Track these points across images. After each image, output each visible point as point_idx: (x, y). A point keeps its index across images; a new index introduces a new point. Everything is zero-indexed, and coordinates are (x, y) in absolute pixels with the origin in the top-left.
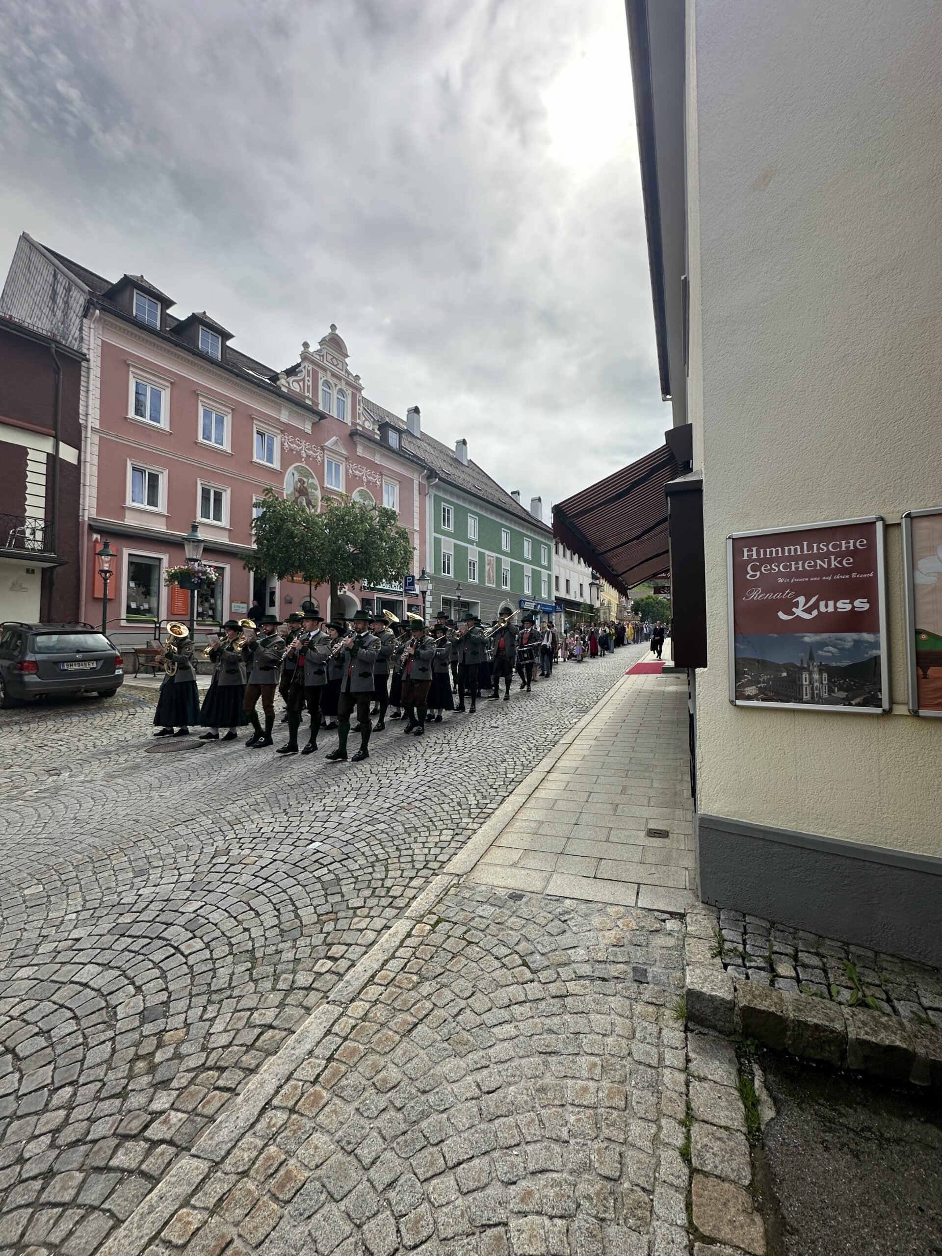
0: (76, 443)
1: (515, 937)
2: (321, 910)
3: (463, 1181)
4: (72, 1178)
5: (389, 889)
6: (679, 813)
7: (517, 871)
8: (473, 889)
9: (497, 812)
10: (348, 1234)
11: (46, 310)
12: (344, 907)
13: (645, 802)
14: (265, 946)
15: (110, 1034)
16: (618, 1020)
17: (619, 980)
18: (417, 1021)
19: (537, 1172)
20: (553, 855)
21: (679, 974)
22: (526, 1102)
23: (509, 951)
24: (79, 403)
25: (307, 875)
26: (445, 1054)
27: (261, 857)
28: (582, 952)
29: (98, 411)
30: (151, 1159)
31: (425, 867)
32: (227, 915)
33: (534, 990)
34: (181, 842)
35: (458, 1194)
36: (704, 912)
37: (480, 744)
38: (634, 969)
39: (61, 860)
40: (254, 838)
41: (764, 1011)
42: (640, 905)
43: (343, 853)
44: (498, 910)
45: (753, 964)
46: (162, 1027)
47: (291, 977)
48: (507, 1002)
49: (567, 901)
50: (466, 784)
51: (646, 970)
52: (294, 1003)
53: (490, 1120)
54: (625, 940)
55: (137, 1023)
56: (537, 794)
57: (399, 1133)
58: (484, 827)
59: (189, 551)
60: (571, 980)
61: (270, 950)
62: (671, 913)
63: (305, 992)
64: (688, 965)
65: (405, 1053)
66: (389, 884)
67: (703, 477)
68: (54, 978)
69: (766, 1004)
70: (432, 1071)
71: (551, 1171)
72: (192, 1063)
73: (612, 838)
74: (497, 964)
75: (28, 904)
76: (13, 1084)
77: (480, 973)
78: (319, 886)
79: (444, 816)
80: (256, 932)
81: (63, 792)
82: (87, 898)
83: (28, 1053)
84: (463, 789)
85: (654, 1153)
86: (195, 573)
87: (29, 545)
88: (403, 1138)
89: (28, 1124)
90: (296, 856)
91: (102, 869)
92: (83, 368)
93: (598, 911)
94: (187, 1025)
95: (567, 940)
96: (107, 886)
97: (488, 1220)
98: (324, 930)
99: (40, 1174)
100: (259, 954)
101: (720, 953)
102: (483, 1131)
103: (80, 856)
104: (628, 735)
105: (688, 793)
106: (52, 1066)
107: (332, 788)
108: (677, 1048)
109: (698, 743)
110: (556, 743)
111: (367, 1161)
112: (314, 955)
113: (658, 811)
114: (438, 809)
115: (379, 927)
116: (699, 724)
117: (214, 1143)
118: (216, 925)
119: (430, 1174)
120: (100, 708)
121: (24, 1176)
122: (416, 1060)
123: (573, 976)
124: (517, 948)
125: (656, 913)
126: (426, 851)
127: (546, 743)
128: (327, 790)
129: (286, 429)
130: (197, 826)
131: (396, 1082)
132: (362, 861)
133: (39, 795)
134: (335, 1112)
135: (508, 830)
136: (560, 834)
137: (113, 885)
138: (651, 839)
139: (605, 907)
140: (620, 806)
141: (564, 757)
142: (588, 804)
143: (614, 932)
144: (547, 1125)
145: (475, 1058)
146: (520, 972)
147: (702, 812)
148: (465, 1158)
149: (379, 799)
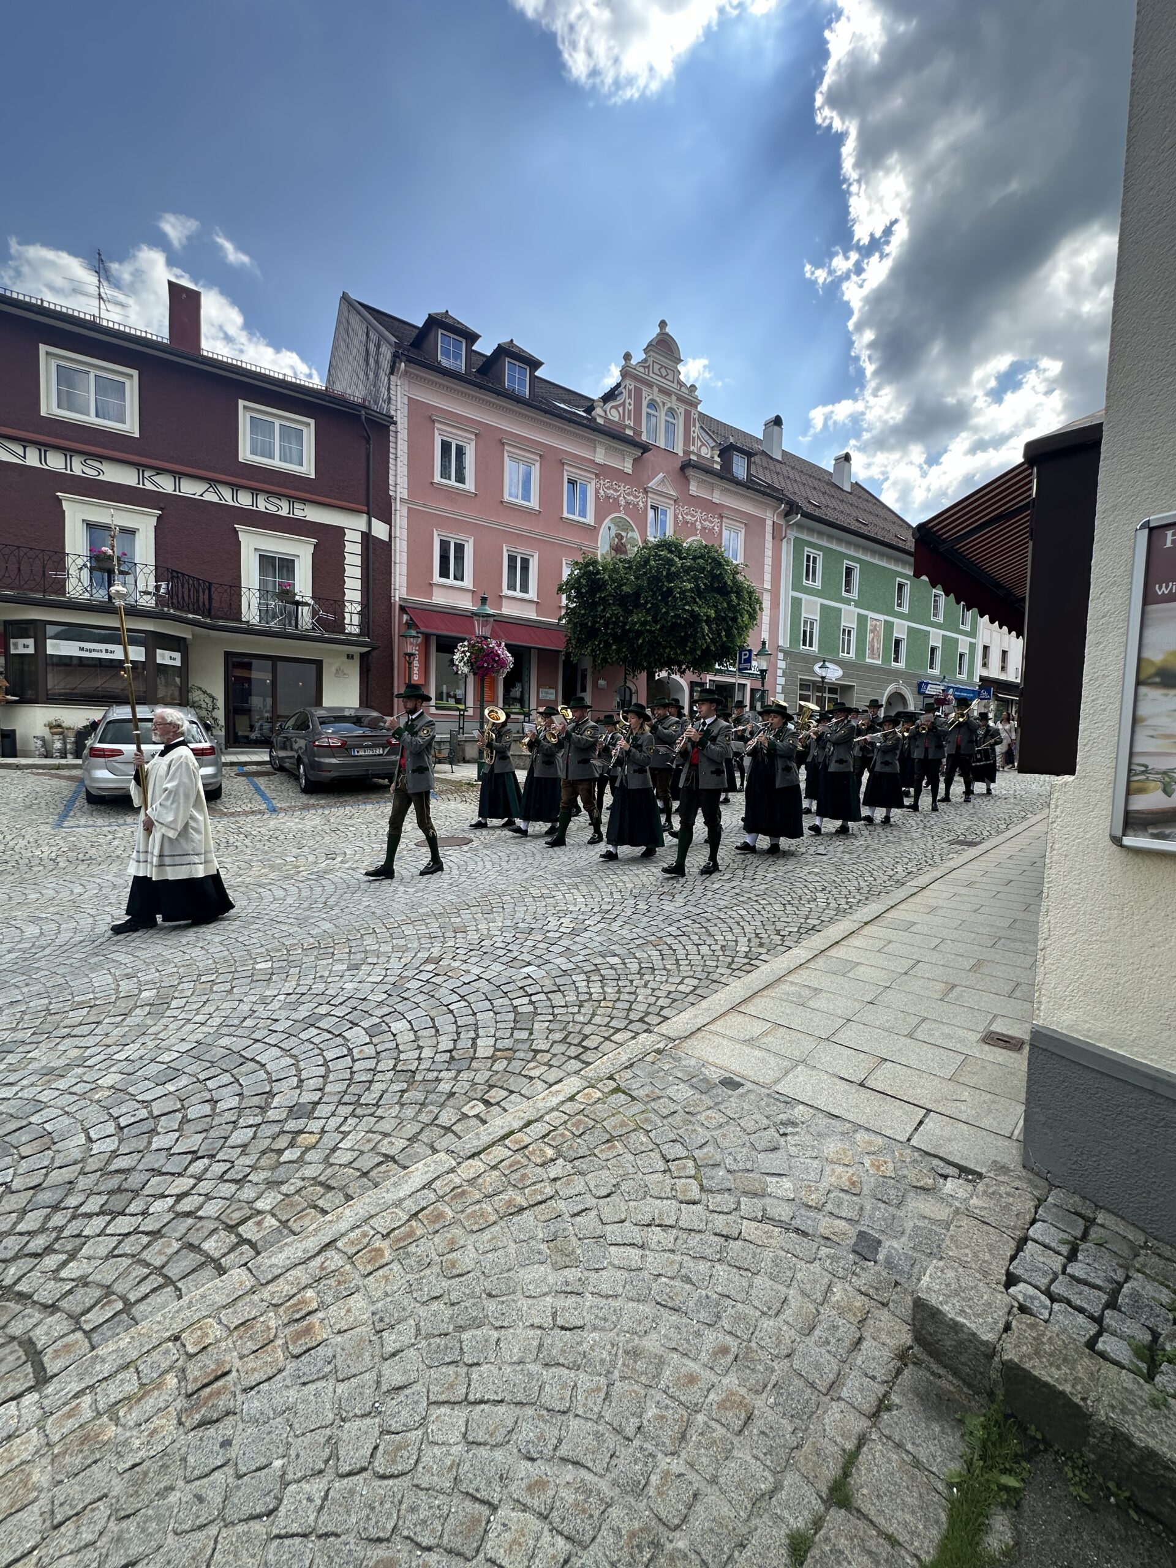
0: (387, 519)
1: (703, 1135)
2: (499, 1045)
3: (475, 1425)
4: (170, 1245)
5: (586, 1037)
7: (747, 1050)
8: (679, 1060)
9: (766, 967)
10: (328, 1423)
12: (526, 1046)
14: (429, 1070)
15: (258, 1120)
16: (798, 1300)
17: (829, 1243)
18: (525, 1205)
19: (568, 1461)
20: (812, 1039)
22: (602, 1361)
23: (685, 1154)
24: (388, 473)
25: (506, 1001)
26: (537, 1257)
27: (468, 972)
28: (789, 1185)
29: (406, 479)
30: (232, 1256)
31: (641, 1020)
32: (409, 1027)
33: (690, 1216)
34: (402, 942)
35: (460, 1438)
36: (1017, 1183)
37: (789, 875)
38: (862, 1235)
40: (471, 950)
41: (1046, 1385)
42: (914, 1142)
43: (555, 984)
44: (697, 1096)
46: (300, 1128)
47: (437, 1111)
48: (648, 1220)
49: (801, 1107)
50: (745, 924)
51: (879, 1242)
52: (425, 1140)
53: (547, 1365)
54: (865, 1187)
55: (284, 1115)
56: (832, 952)
57: (436, 1332)
58: (739, 983)
59: (480, 628)
60: (754, 1219)
61: (431, 1076)
62: (961, 1168)
63: (443, 1132)
64: (939, 1258)
65: (492, 1239)
68: (243, 1052)
69: (1056, 1374)
70: (511, 1274)
71: (588, 1468)
72: (309, 1172)
73: (918, 1034)
74: (661, 1165)
76: (171, 1141)
77: (631, 1170)
78: (512, 1016)
79: (695, 959)
80: (427, 1053)
82: (301, 983)
83: (194, 1117)
84: (737, 930)
85: (748, 1519)
87: (348, 629)
88: (438, 1340)
89: (165, 1182)
90: (504, 977)
91: (325, 956)
92: (392, 434)
93: (842, 1134)
94: (323, 1131)
96: (322, 974)
97: (477, 1490)
98: (494, 1068)
99: (151, 1232)
100: (419, 1077)
102: (530, 1375)
103: (312, 940)
106: (204, 1135)
108: (873, 1378)
109: (1044, 905)
110: (903, 884)
111: (389, 1350)
112: (469, 1094)
114: (692, 949)
115: (551, 1080)
116: (1050, 873)
118: (394, 1035)
119: (443, 1398)
121: (140, 1229)
122: (500, 1252)
123: (760, 1214)
124: (697, 1153)
125: (937, 1162)
126: (654, 999)
127: (887, 883)
129: (602, 472)
130: (424, 927)
131: (466, 1270)
132: (571, 997)
134: (387, 1278)
135: (765, 993)
136: (839, 1012)
137: (326, 974)
138: (987, 1047)
139: (855, 1131)
140: (959, 989)
141: (902, 906)
142: (906, 977)
143: (851, 1171)
144: (613, 1405)
145: (571, 1278)
146: (684, 1185)
147: (1040, 1023)
148: (492, 1398)
149: (627, 927)
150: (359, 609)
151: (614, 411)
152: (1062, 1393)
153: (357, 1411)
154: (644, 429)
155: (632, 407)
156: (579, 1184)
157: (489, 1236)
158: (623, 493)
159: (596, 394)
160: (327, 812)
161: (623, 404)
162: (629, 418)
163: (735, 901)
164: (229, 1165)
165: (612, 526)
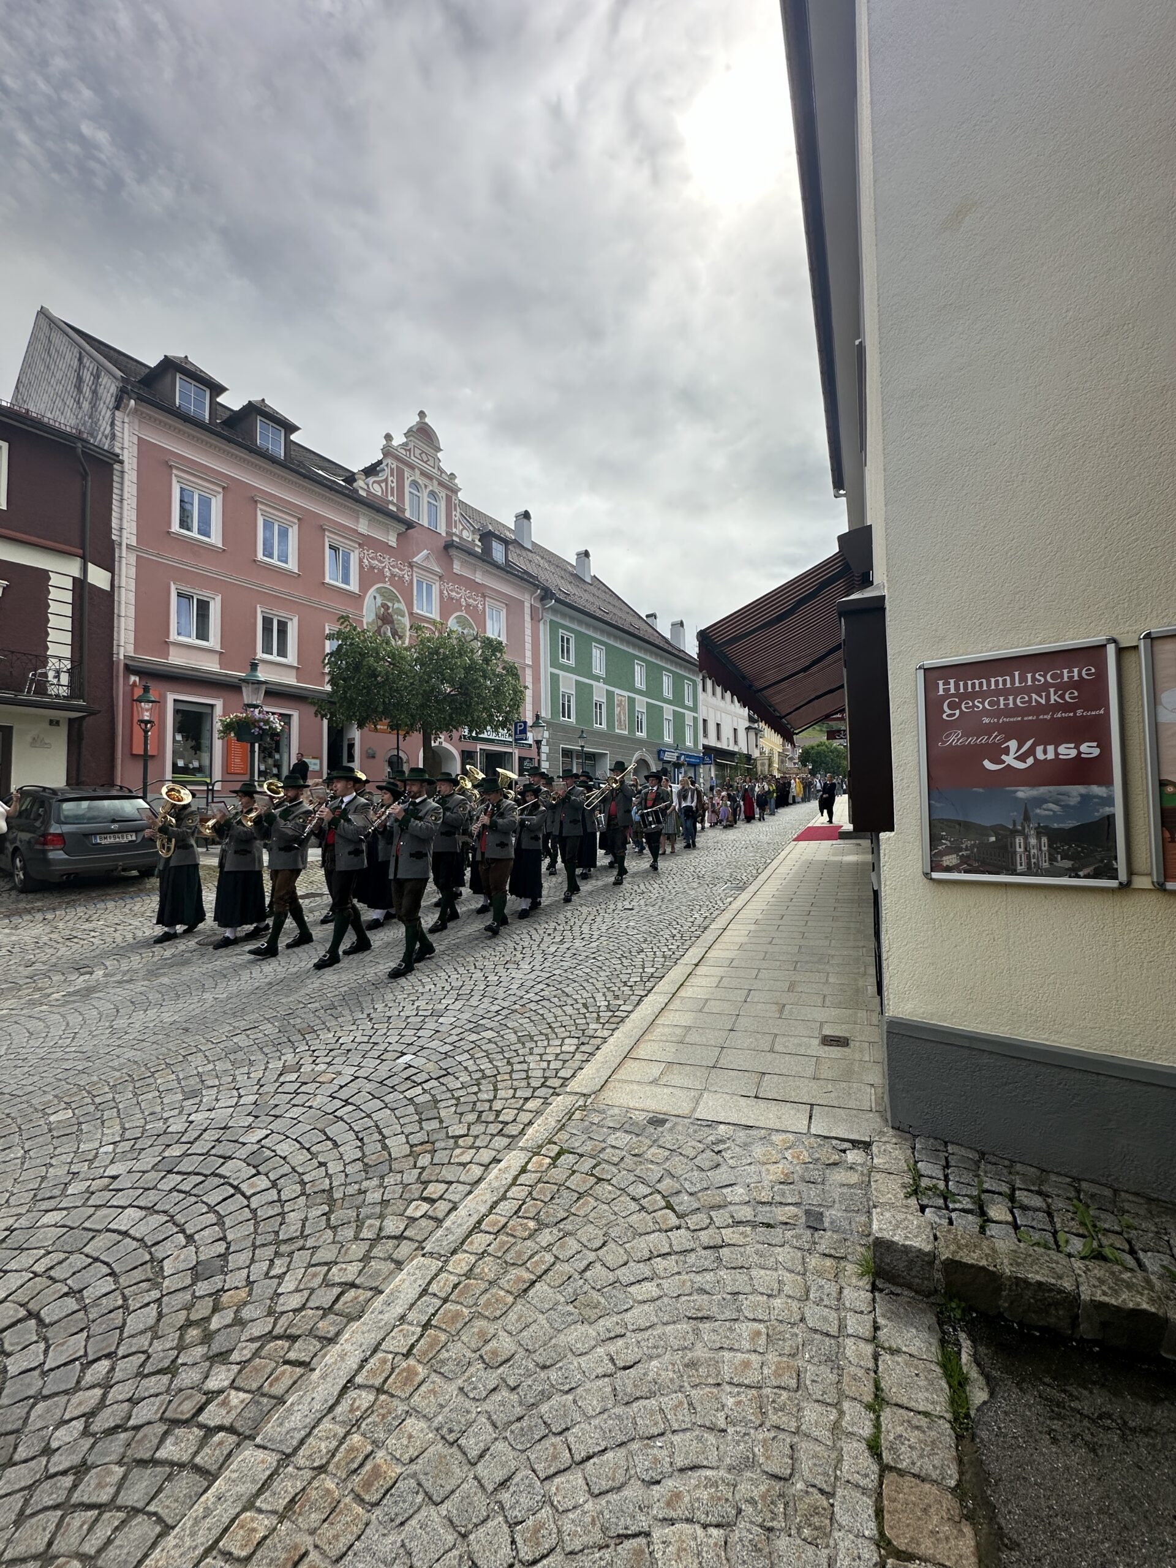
0: (108, 564)
1: (656, 1172)
2: (414, 1140)
3: (594, 1479)
4: (110, 1473)
5: (498, 1113)
6: (862, 1015)
7: (658, 1089)
8: (603, 1112)
9: (633, 1016)
10: (451, 1545)
11: (70, 402)
12: (442, 1135)
13: (820, 1002)
14: (345, 1185)
15: (155, 1294)
16: (788, 1277)
17: (788, 1227)
18: (534, 1278)
19: (686, 1469)
20: (703, 1069)
21: (863, 1218)
22: (672, 1380)
23: (649, 1190)
24: (111, 515)
25: (396, 1095)
26: (569, 1319)
27: (340, 1074)
28: (742, 1190)
29: (134, 524)
30: (206, 1450)
31: (543, 1085)
32: (298, 1146)
33: (682, 1239)
34: (240, 1055)
35: (587, 1495)
36: (894, 1140)
37: (611, 930)
38: (808, 1213)
39: (95, 1078)
40: (331, 1050)
41: (972, 1266)
42: (813, 1131)
43: (441, 1068)
44: (635, 1139)
45: (957, 1206)
46: (219, 1286)
47: (377, 1223)
48: (647, 1255)
49: (722, 1126)
50: (594, 981)
51: (821, 1214)
52: (381, 1255)
53: (627, 1403)
54: (795, 1176)
55: (188, 1281)
56: (682, 993)
57: (512, 1419)
58: (616, 1034)
59: (248, 695)
60: (728, 1226)
61: (352, 1189)
62: (852, 1142)
63: (396, 1242)
64: (875, 1207)
65: (520, 1318)
66: (498, 1105)
67: (885, 592)
68: (87, 1225)
69: (975, 1256)
70: (553, 1341)
71: (705, 1467)
72: (257, 1330)
73: (778, 1048)
74: (634, 1206)
75: (55, 1134)
76: (37, 1356)
77: (613, 1217)
78: (411, 1109)
79: (567, 1021)
80: (334, 1167)
81: (97, 995)
82: (127, 1126)
83: (56, 1318)
84: (589, 987)
85: (835, 1445)
86: (255, 723)
87: (52, 690)
88: (518, 1425)
89: (57, 1405)
90: (383, 1071)
91: (145, 1090)
92: (115, 472)
93: (761, 1139)
94: (250, 1283)
95: (722, 1176)
96: (151, 1110)
97: (626, 1528)
98: (419, 1164)
99: (71, 1468)
100: (337, 1195)
101: (915, 1192)
102: (619, 1417)
103: (118, 1074)
104: (796, 918)
105: (872, 989)
106: (85, 1334)
107: (427, 988)
108: (862, 1312)
109: (884, 927)
110: (705, 928)
111: (473, 1454)
112: (406, 1196)
113: (835, 1012)
114: (559, 1012)
115: (486, 1161)
116: (886, 903)
117: (284, 1430)
118: (284, 1158)
119: (552, 1470)
120: (141, 891)
121: (52, 1471)
122: (534, 1327)
123: (730, 1221)
124: (658, 1186)
125: (834, 1142)
126: (544, 1065)
127: (693, 929)
128: (421, 990)
129: (365, 542)
130: (260, 1035)
131: (510, 1354)
132: (465, 1078)
133: (68, 999)
134: (433, 1392)
135: (646, 1038)
136: (712, 1042)
137: (158, 1109)
138: (826, 1048)
139: (770, 1134)
140: (788, 1007)
141: (715, 947)
142: (746, 1005)
143: (780, 1166)
144: (699, 1409)
145: (609, 1325)
146: (663, 1216)
147: (891, 1014)
148: (596, 1450)
149: (485, 1000)
150: (69, 667)
151: (376, 485)
152: (983, 1268)
153: (474, 1520)
154: (407, 507)
155: (394, 485)
156: (572, 1244)
157: (516, 1317)
158: (388, 565)
159: (355, 468)
160: (49, 916)
161: (386, 480)
162: (392, 495)
163: (575, 961)
164: (143, 1357)
165: (378, 596)
